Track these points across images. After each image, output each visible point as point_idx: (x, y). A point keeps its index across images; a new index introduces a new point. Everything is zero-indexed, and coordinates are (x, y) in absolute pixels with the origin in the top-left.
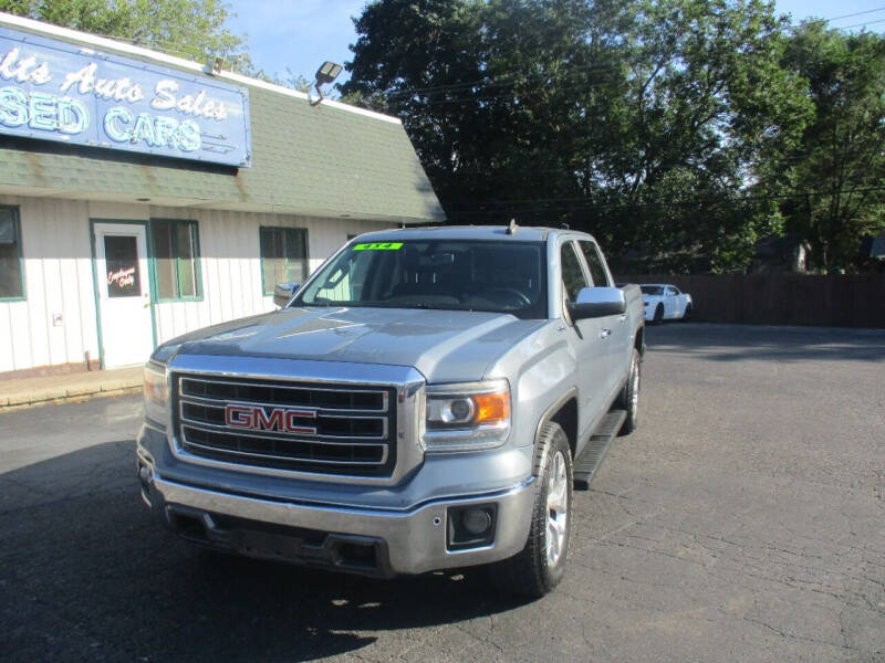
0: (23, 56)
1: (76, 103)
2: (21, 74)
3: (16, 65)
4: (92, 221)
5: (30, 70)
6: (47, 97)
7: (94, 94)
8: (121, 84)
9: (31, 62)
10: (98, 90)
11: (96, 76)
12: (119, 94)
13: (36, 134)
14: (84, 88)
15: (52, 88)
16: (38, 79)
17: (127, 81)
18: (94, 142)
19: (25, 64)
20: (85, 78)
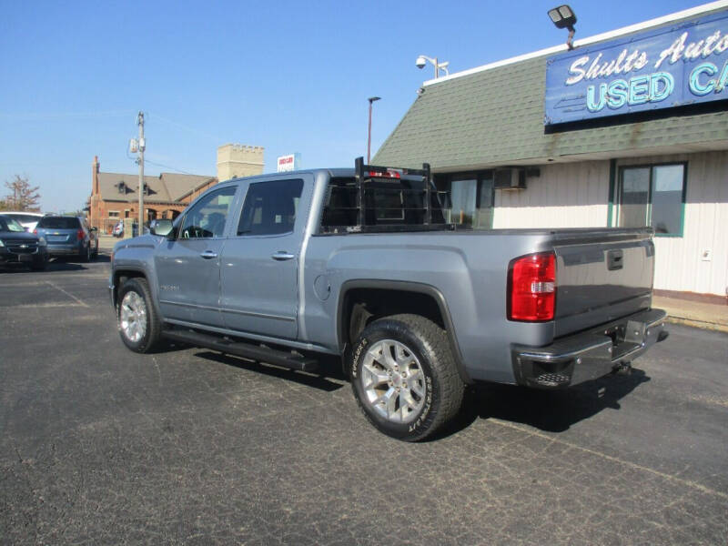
0: (629, 53)
1: (665, 74)
2: (627, 67)
3: (624, 62)
5: (633, 62)
6: (641, 78)
7: (683, 60)
8: (711, 40)
9: (635, 55)
10: (687, 55)
11: (686, 43)
12: (706, 51)
13: (633, 110)
14: (674, 59)
15: (648, 69)
16: (638, 66)
17: (718, 34)
18: (678, 103)
19: (630, 58)
20: (676, 49)
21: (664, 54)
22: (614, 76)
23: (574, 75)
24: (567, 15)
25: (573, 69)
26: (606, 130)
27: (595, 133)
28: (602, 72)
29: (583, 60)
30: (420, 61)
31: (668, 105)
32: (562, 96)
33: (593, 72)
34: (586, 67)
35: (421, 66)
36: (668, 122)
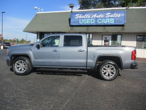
0: (87, 15)
1: (93, 20)
2: (86, 17)
3: (86, 16)
4: (103, 35)
6: (89, 19)
7: (96, 18)
8: (100, 15)
9: (88, 15)
10: (97, 17)
11: (97, 15)
12: (100, 17)
13: (87, 25)
14: (94, 17)
15: (90, 18)
16: (89, 17)
17: (101, 15)
18: (95, 24)
19: (87, 16)
20: (95, 16)
21: (93, 16)
22: (84, 18)
23: (76, 17)
24: (72, 6)
25: (76, 16)
26: (82, 27)
27: (80, 28)
28: (82, 17)
29: (78, 15)
30: (36, 8)
31: (94, 24)
32: (74, 20)
33: (80, 17)
34: (79, 16)
35: (36, 9)
36: (93, 27)
